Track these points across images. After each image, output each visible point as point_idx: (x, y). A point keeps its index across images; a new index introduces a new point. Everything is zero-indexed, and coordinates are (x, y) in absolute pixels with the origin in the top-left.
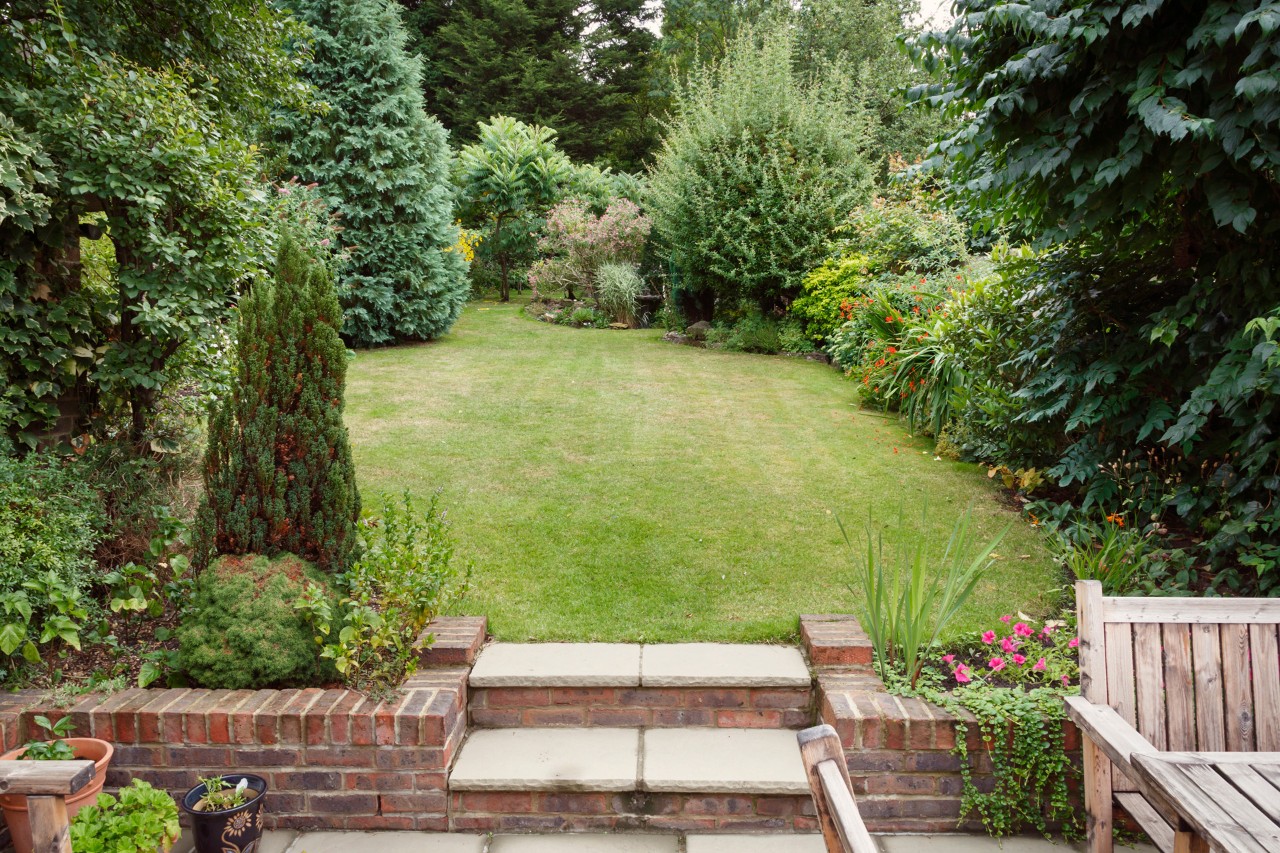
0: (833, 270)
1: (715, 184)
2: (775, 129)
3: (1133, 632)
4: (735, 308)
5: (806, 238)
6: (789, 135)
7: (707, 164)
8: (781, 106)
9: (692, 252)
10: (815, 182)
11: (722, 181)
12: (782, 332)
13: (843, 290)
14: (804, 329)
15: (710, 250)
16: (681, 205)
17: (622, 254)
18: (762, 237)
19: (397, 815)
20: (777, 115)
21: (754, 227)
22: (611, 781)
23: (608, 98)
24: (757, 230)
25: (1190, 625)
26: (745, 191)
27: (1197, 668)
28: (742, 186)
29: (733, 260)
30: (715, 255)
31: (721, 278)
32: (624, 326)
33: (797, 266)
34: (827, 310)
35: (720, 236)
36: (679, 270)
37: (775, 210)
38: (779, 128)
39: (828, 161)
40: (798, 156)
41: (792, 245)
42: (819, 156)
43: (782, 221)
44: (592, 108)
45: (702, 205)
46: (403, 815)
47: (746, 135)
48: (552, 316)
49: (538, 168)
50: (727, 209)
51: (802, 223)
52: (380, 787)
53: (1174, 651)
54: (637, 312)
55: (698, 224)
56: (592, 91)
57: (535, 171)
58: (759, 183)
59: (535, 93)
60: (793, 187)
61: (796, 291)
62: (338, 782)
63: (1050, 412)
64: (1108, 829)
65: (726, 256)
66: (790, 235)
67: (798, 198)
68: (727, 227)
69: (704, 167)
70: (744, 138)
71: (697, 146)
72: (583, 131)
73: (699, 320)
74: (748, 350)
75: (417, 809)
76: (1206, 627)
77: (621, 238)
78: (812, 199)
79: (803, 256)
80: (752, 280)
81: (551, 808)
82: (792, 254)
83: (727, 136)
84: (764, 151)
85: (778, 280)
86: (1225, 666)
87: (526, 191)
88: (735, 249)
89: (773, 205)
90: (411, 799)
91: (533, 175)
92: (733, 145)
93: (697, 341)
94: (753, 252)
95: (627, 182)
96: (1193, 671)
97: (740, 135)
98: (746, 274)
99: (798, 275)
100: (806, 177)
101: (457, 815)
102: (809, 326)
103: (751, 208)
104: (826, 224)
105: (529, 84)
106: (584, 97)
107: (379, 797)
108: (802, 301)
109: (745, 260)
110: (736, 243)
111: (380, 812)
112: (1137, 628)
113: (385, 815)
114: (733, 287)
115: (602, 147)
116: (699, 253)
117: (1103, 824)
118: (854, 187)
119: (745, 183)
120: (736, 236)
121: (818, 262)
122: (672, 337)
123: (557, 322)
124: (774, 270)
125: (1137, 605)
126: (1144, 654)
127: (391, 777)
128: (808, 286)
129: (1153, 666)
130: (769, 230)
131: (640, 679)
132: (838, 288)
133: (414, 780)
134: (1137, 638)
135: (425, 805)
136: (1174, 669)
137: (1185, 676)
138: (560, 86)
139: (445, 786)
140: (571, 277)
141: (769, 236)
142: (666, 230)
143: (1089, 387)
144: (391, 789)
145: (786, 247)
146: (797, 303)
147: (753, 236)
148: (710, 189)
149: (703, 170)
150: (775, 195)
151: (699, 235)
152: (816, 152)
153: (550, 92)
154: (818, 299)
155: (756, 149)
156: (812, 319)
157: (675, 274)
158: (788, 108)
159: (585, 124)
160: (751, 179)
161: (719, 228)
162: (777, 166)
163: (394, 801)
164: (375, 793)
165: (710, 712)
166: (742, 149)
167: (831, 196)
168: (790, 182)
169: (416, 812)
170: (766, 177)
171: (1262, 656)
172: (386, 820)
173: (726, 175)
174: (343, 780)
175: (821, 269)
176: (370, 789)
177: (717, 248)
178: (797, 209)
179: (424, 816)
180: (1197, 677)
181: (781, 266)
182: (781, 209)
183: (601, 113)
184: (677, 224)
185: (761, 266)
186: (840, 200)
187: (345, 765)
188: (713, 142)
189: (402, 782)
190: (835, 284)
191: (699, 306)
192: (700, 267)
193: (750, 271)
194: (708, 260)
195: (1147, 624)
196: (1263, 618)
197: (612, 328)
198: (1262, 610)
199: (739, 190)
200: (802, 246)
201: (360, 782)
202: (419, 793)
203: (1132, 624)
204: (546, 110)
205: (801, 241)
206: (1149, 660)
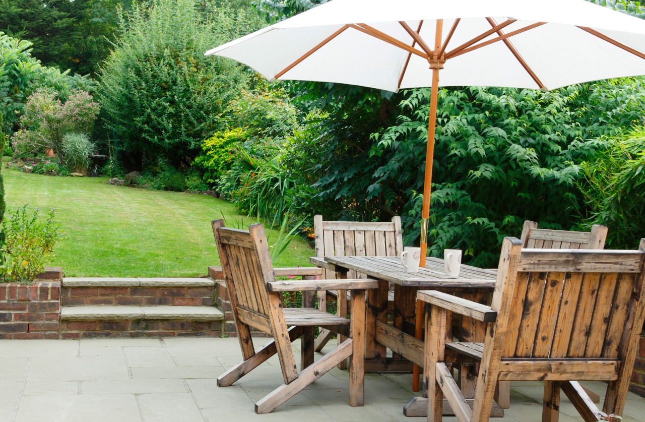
0: (221, 139)
1: (147, 82)
2: (184, 50)
3: (334, 234)
4: (156, 165)
5: (204, 119)
6: (193, 54)
7: (141, 69)
8: (188, 36)
9: (130, 126)
10: (209, 84)
11: (151, 81)
12: (188, 178)
13: (227, 151)
14: (201, 176)
15: (143, 124)
16: (124, 95)
17: (79, 128)
18: (175, 116)
19: (36, 333)
20: (185, 41)
21: (171, 110)
22: (132, 314)
23: (59, 22)
24: (173, 112)
25: (354, 231)
26: (165, 88)
27: (356, 246)
28: (164, 84)
29: (158, 130)
30: (146, 127)
31: (149, 143)
32: (80, 175)
33: (198, 136)
34: (216, 162)
35: (149, 115)
36: (120, 137)
37: (185, 99)
38: (188, 49)
39: (218, 70)
40: (199, 67)
41: (195, 122)
42: (212, 67)
43: (189, 107)
44: (49, 29)
45: (137, 95)
46: (39, 333)
47: (167, 52)
48: (30, 168)
49: (18, 68)
50: (154, 98)
51: (201, 109)
52: (29, 320)
53: (348, 240)
54: (90, 165)
55: (135, 108)
56: (50, 16)
57: (15, 70)
58: (175, 83)
59: (9, 15)
60: (196, 86)
61: (198, 151)
62: (11, 318)
63: (328, 191)
64: (325, 302)
65: (153, 128)
66: (194, 116)
67: (199, 93)
68: (154, 110)
69: (140, 71)
70: (165, 54)
71: (135, 58)
72: (43, 44)
73: (134, 170)
74: (166, 189)
75: (45, 330)
76: (360, 232)
77: (80, 115)
78: (208, 94)
79: (202, 129)
80: (170, 144)
81: (105, 328)
82: (195, 128)
83: (154, 53)
84: (177, 62)
85: (186, 144)
86: (366, 246)
87: (9, 83)
88: (159, 123)
89: (183, 97)
90: (43, 325)
91: (14, 72)
92: (159, 58)
93: (132, 184)
94: (171, 125)
95: (80, 81)
96: (355, 247)
97: (163, 53)
98: (166, 140)
99: (198, 141)
100: (205, 80)
101: (63, 332)
102: (205, 174)
103: (170, 98)
104: (216, 110)
105: (4, 8)
106: (44, 20)
107: (28, 325)
108: (201, 158)
109: (166, 131)
110: (160, 120)
111: (28, 330)
112: (335, 232)
113: (31, 333)
114: (157, 149)
115: (56, 55)
116: (135, 125)
117: (323, 300)
118: (234, 88)
119: (166, 82)
120: (160, 116)
121: (211, 133)
122: (115, 181)
123: (33, 172)
124: (184, 138)
125: (335, 224)
126: (337, 241)
127: (34, 315)
128: (204, 148)
129: (340, 245)
130: (181, 112)
131: (140, 283)
132: (223, 150)
133: (45, 316)
134: (335, 235)
135: (49, 327)
136: (348, 246)
137: (352, 249)
138: (27, 11)
139: (59, 318)
140: (42, 142)
141: (180, 116)
142: (112, 111)
143: (346, 179)
144: (34, 321)
145: (191, 123)
146: (197, 160)
147: (171, 115)
148: (143, 84)
149: (138, 73)
150: (184, 91)
151: (136, 114)
152: (210, 65)
153: (21, 16)
154: (210, 157)
155: (173, 61)
156: (207, 169)
157: (116, 140)
158: (193, 37)
159: (43, 39)
160: (169, 80)
161: (149, 111)
162: (187, 72)
163: (35, 326)
164: (28, 322)
165: (170, 298)
166: (164, 60)
167: (220, 93)
168: (194, 82)
169: (45, 331)
170: (179, 79)
171: (379, 242)
172: (31, 334)
173: (154, 76)
174: (13, 317)
175: (214, 138)
176: (24, 321)
177: (147, 123)
178: (198, 99)
179: (48, 333)
180: (356, 249)
181: (188, 135)
182: (188, 99)
183: (55, 32)
184: (120, 106)
185: (175, 134)
186: (225, 95)
187: (14, 310)
188: (146, 56)
189: (39, 318)
190: (222, 147)
191: (133, 161)
192: (135, 135)
193: (169, 138)
194: (141, 130)
195: (339, 230)
196: (379, 229)
197: (72, 176)
198: (379, 226)
199: (162, 87)
200: (201, 123)
201: (20, 317)
202: (47, 322)
203: (333, 231)
204: (16, 27)
205: (200, 120)
206: (339, 243)
